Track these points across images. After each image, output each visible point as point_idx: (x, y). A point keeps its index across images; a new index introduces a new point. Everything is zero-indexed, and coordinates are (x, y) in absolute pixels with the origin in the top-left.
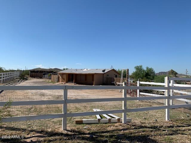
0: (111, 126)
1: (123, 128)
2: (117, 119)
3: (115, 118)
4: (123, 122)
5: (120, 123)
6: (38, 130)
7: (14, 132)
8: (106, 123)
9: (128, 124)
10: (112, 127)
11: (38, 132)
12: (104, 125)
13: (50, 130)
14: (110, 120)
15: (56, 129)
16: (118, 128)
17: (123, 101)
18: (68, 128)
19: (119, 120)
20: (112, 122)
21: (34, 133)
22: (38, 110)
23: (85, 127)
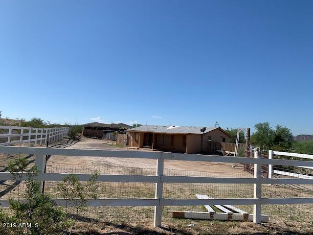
0: (234, 226)
1: (257, 232)
2: (243, 214)
3: (238, 213)
4: (255, 221)
5: (250, 223)
6: (116, 223)
7: (81, 223)
8: (224, 221)
9: (263, 225)
10: (236, 229)
11: (117, 226)
12: (221, 223)
13: (134, 225)
14: (230, 215)
15: (144, 224)
16: (248, 230)
17: (255, 185)
18: (164, 225)
19: (246, 217)
20: (234, 218)
21: (112, 227)
22: (107, 190)
23: (190, 225)
